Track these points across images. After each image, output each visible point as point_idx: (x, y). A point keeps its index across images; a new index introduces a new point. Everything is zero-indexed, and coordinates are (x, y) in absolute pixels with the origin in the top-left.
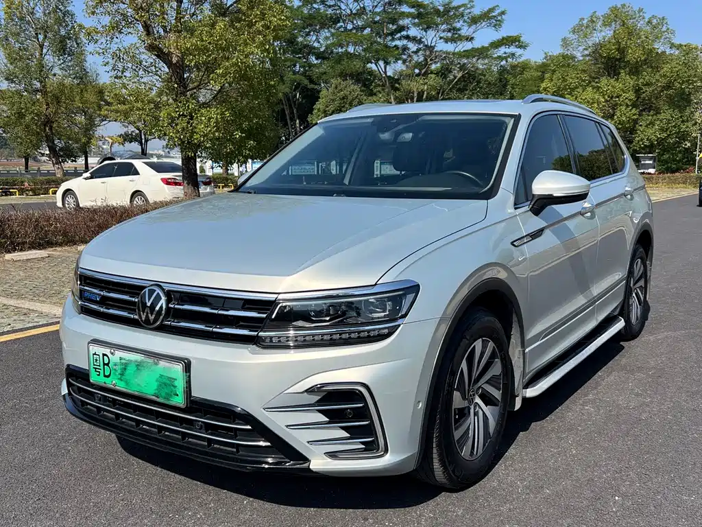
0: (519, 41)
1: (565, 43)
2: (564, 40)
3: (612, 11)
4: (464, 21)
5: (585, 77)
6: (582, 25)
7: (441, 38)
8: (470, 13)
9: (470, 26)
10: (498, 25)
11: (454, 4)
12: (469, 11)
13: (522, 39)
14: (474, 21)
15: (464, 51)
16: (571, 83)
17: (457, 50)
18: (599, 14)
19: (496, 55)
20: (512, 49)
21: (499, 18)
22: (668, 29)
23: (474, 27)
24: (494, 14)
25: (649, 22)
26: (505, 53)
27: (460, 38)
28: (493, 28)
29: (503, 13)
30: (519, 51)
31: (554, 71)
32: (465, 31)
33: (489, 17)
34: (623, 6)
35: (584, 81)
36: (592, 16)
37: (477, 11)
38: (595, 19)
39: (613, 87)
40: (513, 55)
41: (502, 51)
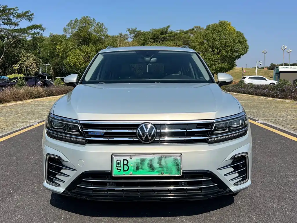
0: (41, 27)
1: (65, 30)
2: (65, 29)
3: (83, 19)
4: (14, 16)
5: (75, 44)
6: (72, 23)
7: (3, 22)
8: (16, 13)
9: (17, 18)
10: (30, 19)
11: (8, 8)
12: (16, 11)
13: (42, 26)
14: (19, 16)
15: (15, 30)
16: (70, 47)
17: (11, 29)
18: (79, 19)
19: (31, 33)
20: (38, 31)
21: (31, 17)
22: (105, 28)
23: (19, 19)
24: (28, 14)
25: (98, 25)
26: (35, 32)
27: (12, 24)
28: (28, 21)
29: (32, 14)
30: (41, 32)
31: (62, 42)
32: (14, 20)
33: (26, 15)
34: (87, 17)
35: (75, 46)
36: (76, 20)
37: (20, 12)
38: (77, 21)
39: (88, 49)
40: (38, 33)
41: (33, 31)
